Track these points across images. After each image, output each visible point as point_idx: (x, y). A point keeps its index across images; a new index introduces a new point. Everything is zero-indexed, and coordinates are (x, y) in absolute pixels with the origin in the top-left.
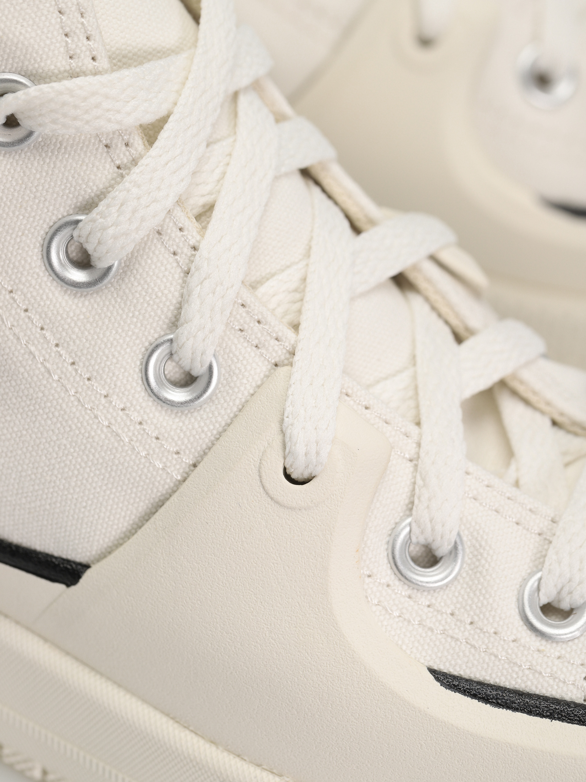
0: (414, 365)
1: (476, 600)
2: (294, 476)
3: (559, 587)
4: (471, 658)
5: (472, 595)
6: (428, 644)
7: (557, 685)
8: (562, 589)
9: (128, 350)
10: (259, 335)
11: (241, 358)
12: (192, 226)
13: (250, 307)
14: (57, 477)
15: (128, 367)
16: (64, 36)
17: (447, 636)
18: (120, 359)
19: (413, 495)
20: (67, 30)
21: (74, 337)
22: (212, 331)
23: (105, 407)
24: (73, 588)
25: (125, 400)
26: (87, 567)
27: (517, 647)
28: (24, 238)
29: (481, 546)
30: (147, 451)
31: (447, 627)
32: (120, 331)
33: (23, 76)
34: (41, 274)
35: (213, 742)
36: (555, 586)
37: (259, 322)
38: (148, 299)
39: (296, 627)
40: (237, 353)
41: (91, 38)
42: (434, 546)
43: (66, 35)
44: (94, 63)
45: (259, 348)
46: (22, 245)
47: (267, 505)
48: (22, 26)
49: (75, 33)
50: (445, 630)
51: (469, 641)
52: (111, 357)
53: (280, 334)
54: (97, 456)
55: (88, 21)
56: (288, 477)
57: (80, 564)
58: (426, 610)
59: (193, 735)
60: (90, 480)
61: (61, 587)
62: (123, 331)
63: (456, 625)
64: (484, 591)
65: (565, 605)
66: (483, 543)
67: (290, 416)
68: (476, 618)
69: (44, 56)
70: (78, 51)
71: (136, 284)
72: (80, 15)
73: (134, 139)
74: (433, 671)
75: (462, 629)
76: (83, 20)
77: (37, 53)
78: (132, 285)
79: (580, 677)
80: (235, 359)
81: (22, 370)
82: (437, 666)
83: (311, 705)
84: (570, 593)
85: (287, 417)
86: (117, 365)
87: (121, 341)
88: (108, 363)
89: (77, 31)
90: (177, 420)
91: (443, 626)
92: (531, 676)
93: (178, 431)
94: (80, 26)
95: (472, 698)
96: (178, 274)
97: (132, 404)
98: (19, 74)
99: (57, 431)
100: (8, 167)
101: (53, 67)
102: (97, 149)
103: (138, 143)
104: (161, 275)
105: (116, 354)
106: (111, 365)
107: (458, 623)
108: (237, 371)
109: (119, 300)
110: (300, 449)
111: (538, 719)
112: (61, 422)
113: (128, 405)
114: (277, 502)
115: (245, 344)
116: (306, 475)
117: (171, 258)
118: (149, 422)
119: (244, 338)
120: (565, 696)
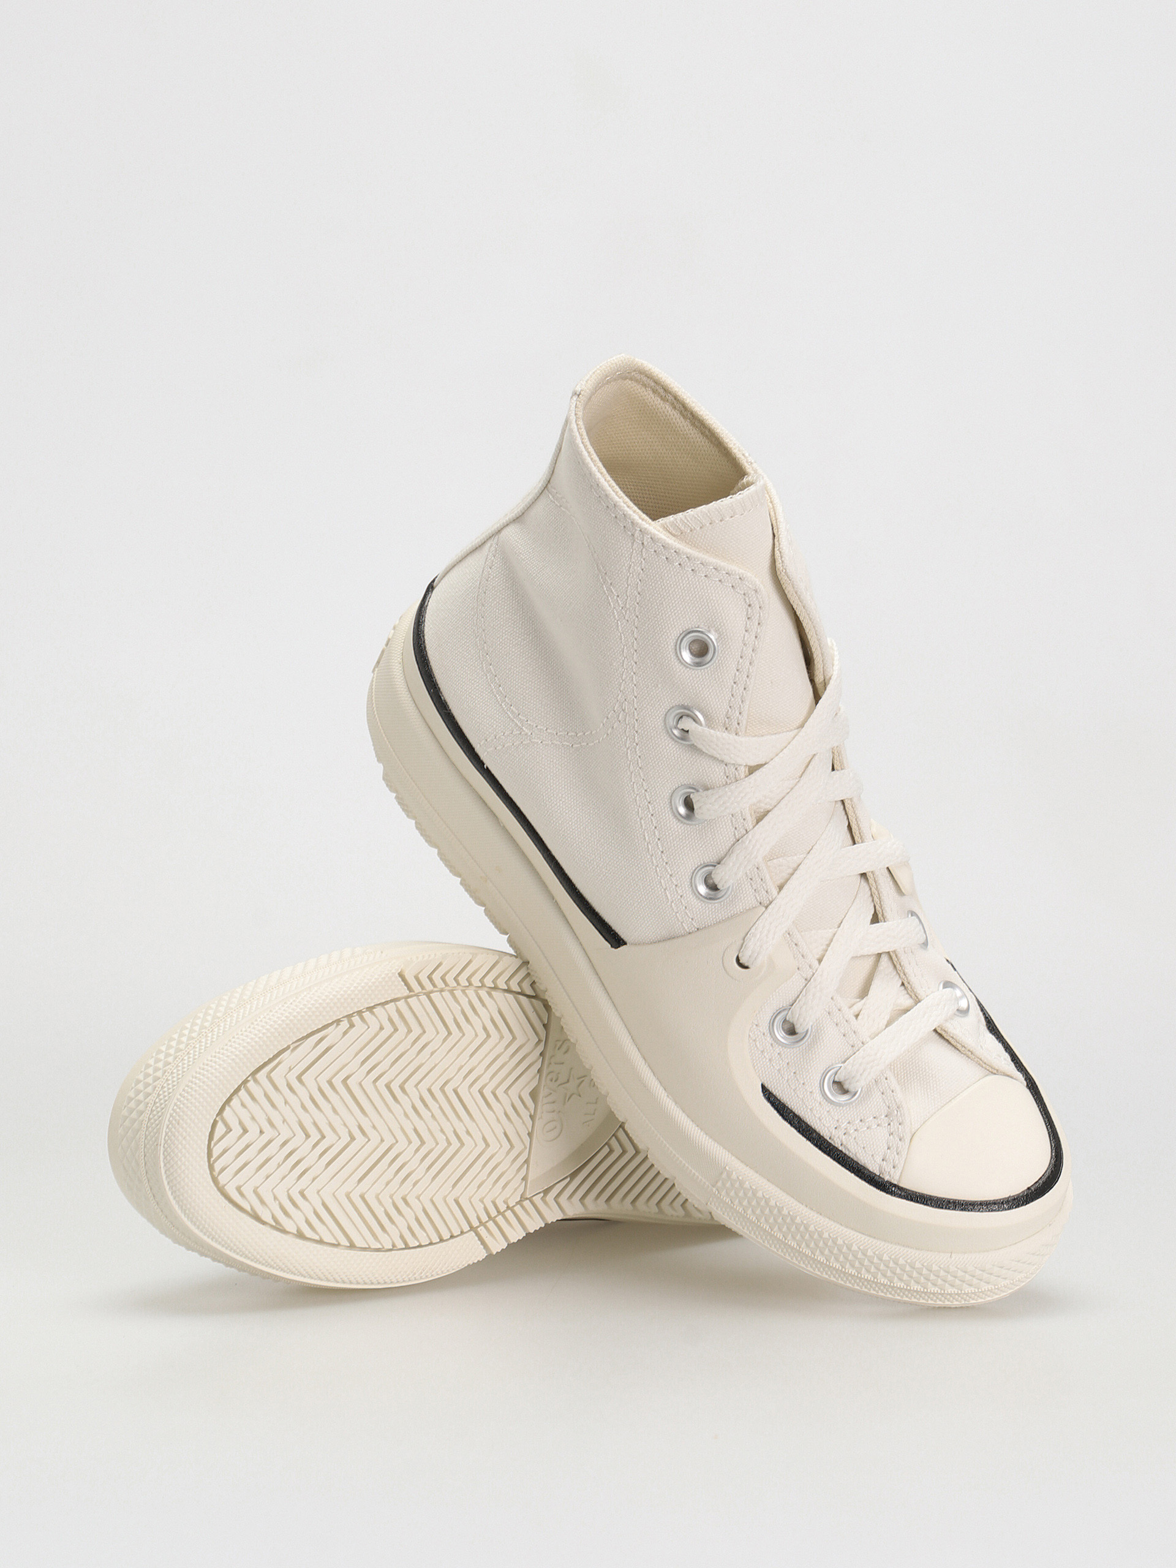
0: (839, 927)
1: (802, 1063)
2: (741, 962)
3: (847, 1077)
5: (802, 1060)
6: (768, 1072)
8: (849, 1078)
9: (691, 860)
10: (759, 886)
11: (745, 892)
13: (760, 871)
15: (687, 867)
16: (729, 707)
17: (779, 1073)
19: (798, 997)
20: (732, 705)
21: (669, 840)
23: (667, 880)
24: (613, 949)
25: (679, 882)
26: (625, 943)
27: (811, 1096)
28: (666, 783)
29: (819, 1038)
30: (678, 911)
31: (782, 1069)
32: (692, 850)
34: (667, 803)
38: (712, 843)
40: (744, 889)
42: (796, 1027)
46: (665, 785)
50: (780, 1069)
52: (681, 859)
53: (769, 890)
54: (653, 899)
55: (744, 706)
56: (738, 960)
57: (623, 941)
60: (644, 908)
61: (610, 946)
63: (786, 1069)
64: (808, 1060)
65: (846, 1086)
66: (821, 1038)
67: (751, 935)
68: (798, 1072)
71: (710, 834)
73: (741, 768)
74: (764, 1088)
77: (711, 709)
78: (708, 832)
80: (741, 892)
81: (636, 841)
82: (767, 1085)
84: (850, 1084)
86: (683, 864)
87: (690, 854)
88: (679, 861)
89: (736, 708)
90: (700, 905)
91: (780, 1067)
93: (697, 909)
94: (738, 706)
95: (775, 1110)
96: (733, 840)
97: (681, 885)
100: (674, 749)
103: (742, 771)
104: (724, 835)
105: (685, 859)
108: (739, 898)
109: (698, 836)
113: (679, 885)
115: (750, 887)
116: (746, 965)
117: (733, 830)
118: (687, 897)
119: (751, 884)
120: (821, 1131)
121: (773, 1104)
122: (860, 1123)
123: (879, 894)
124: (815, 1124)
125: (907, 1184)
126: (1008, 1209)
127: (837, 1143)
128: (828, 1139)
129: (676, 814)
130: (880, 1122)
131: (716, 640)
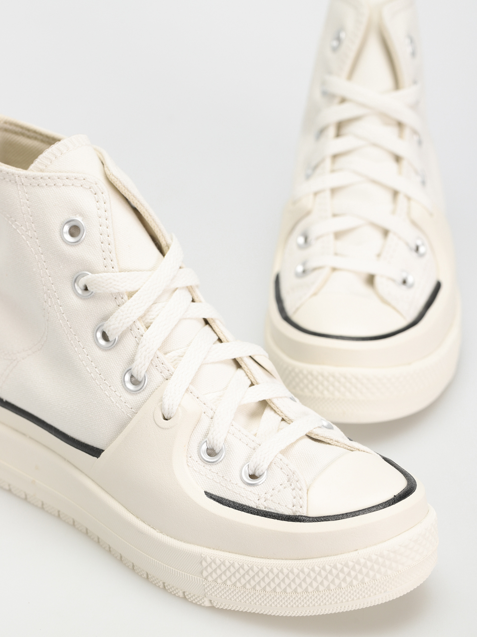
1: (226, 470)
2: (165, 417)
4: (220, 489)
5: (224, 467)
6: (207, 483)
7: (248, 501)
8: (256, 468)
9: (118, 370)
10: (162, 368)
11: (155, 376)
12: (142, 328)
13: (159, 358)
14: (93, 415)
15: (118, 376)
16: (103, 259)
17: (200, 474)
18: (115, 373)
20: (105, 257)
21: (101, 365)
22: (144, 365)
23: (109, 390)
24: (98, 459)
25: (116, 388)
26: (103, 451)
27: (236, 486)
29: (231, 450)
30: (121, 407)
31: (214, 478)
33: (90, 272)
34: (94, 343)
35: (137, 517)
36: (254, 466)
37: (162, 364)
38: (126, 352)
39: (160, 471)
40: (154, 374)
41: (112, 261)
42: (215, 449)
43: (105, 259)
44: (113, 269)
45: (161, 373)
47: (155, 427)
48: (90, 255)
49: (107, 258)
50: (213, 479)
51: (220, 483)
52: (112, 372)
53: (169, 368)
54: (105, 407)
55: (112, 255)
56: (163, 416)
57: (101, 450)
58: (208, 471)
59: (132, 515)
61: (95, 458)
62: (116, 363)
63: (217, 477)
64: (228, 466)
65: (257, 475)
67: (165, 395)
68: (224, 475)
69: (96, 266)
70: (107, 265)
71: (122, 347)
72: (110, 253)
73: (124, 296)
74: (206, 493)
75: (219, 478)
76: (110, 254)
77: (94, 264)
78: (121, 347)
79: (257, 499)
80: (153, 376)
82: (209, 491)
83: (163, 500)
85: (164, 396)
86: (114, 375)
87: (116, 367)
88: (111, 374)
89: (108, 258)
90: (132, 396)
91: (213, 477)
92: (239, 497)
93: (132, 400)
94: (109, 256)
95: (216, 502)
97: (118, 390)
98: (89, 272)
99: (93, 398)
100: (84, 303)
101: (99, 269)
102: (112, 299)
103: (126, 297)
104: (130, 344)
105: (114, 371)
106: (112, 375)
107: (218, 476)
108: (153, 380)
110: (166, 407)
111: (237, 511)
112: (95, 395)
113: (116, 390)
114: (158, 426)
115: (157, 371)
116: (169, 417)
117: (134, 339)
118: (123, 396)
119: (157, 369)
120: (250, 505)
121: (214, 499)
122: (273, 491)
123: (250, 371)
124: (245, 502)
125: (312, 514)
126: (383, 508)
127: (262, 508)
128: (256, 508)
129: (99, 346)
130: (285, 486)
131: (82, 220)
